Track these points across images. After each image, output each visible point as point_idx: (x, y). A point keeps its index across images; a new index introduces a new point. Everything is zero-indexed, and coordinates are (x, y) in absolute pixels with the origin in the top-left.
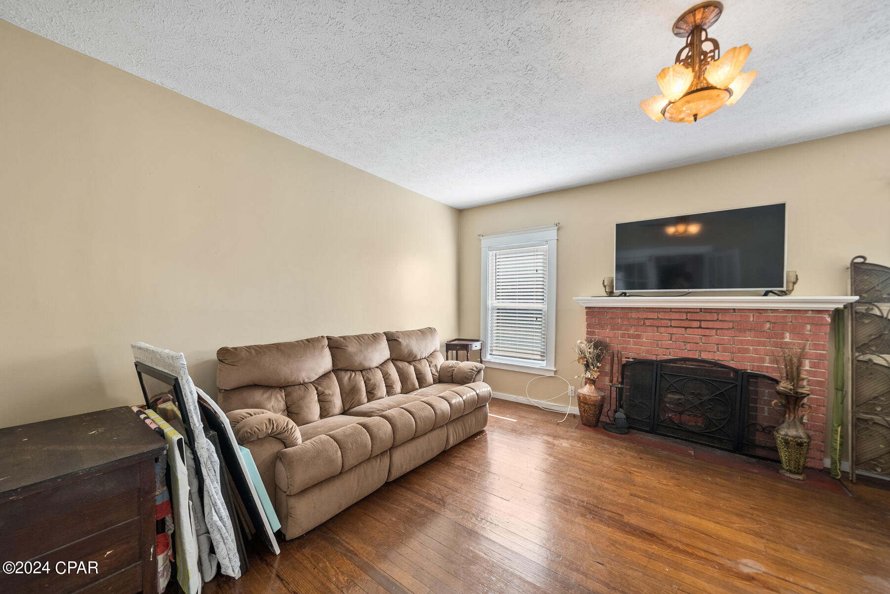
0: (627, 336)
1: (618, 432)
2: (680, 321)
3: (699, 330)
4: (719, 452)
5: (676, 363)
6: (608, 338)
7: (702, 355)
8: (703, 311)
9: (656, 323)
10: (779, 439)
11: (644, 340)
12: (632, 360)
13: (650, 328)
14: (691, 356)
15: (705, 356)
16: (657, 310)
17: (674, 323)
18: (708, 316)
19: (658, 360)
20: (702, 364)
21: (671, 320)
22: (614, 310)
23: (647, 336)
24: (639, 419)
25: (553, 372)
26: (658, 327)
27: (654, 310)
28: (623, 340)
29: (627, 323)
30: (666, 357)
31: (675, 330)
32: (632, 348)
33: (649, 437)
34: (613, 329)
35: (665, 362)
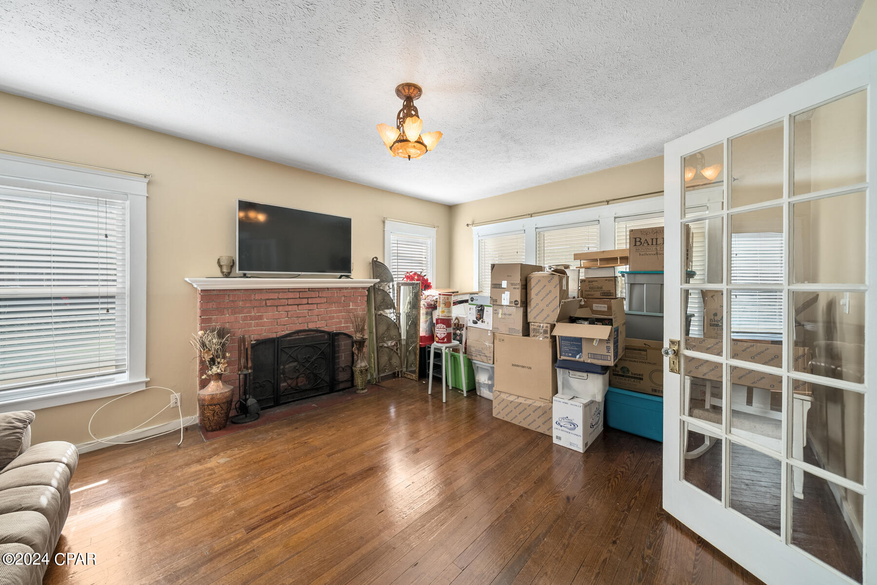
0: (249, 318)
1: (254, 419)
2: (294, 300)
3: (307, 305)
4: (324, 397)
5: (292, 337)
6: (227, 324)
7: (309, 326)
8: (310, 290)
9: (276, 303)
10: (358, 371)
11: (265, 320)
12: (255, 342)
13: (270, 308)
14: (302, 328)
15: (312, 326)
16: (277, 291)
17: (290, 301)
18: (313, 294)
19: (278, 336)
20: (309, 333)
21: (287, 299)
22: (237, 293)
23: (268, 316)
24: (264, 398)
25: (145, 384)
26: (277, 306)
27: (275, 291)
28: (245, 323)
29: (250, 305)
30: (284, 333)
31: (290, 308)
32: (255, 329)
33: (278, 410)
34: (234, 313)
35: (284, 338)
